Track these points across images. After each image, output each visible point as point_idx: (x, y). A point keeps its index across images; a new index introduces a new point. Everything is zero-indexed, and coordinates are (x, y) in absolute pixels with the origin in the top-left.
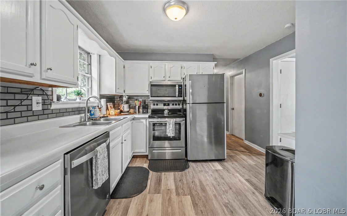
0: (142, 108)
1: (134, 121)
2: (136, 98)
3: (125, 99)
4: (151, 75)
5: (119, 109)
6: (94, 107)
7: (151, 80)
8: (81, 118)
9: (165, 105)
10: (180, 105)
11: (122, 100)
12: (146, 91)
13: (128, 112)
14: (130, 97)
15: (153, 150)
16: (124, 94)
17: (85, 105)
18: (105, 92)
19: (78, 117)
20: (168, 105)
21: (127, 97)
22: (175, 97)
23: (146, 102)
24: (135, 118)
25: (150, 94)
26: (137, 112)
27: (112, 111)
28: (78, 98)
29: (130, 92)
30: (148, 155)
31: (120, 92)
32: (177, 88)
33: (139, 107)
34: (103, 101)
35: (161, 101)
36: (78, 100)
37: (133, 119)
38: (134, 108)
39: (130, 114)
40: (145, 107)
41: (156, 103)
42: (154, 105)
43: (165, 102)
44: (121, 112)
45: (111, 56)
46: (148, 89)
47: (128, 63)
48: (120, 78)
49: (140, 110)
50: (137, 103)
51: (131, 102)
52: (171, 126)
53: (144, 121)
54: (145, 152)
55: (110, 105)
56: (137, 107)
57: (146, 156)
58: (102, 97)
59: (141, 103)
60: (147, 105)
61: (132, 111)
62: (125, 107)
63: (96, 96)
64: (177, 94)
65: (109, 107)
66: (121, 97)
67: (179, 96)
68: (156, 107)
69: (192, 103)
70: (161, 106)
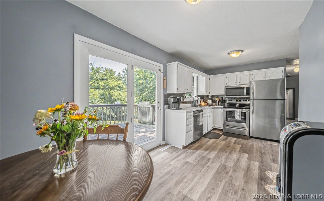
0: (220, 102)
1: (215, 109)
2: (217, 96)
3: (210, 97)
4: (227, 82)
5: (206, 102)
6: (195, 101)
7: (226, 86)
8: (191, 105)
9: (237, 101)
10: (247, 101)
11: (208, 98)
12: (222, 92)
13: (211, 104)
14: (213, 96)
15: (226, 127)
16: (209, 94)
17: (192, 100)
18: (200, 94)
19: (190, 104)
20: (240, 101)
21: (211, 96)
22: (244, 95)
23: (223, 99)
24: (215, 107)
25: (225, 94)
26: (217, 105)
27: (203, 104)
28: (190, 97)
29: (213, 93)
30: (223, 130)
31: (207, 93)
32: (245, 89)
33: (218, 102)
34: (199, 98)
35: (234, 98)
36: (190, 98)
37: (214, 108)
38: (215, 102)
39: (213, 105)
40: (222, 101)
41: (230, 100)
42: (229, 100)
43: (238, 98)
44: (208, 104)
45: (203, 76)
46: (224, 91)
47: (212, 77)
48: (207, 86)
49: (219, 103)
50: (217, 99)
51: (214, 99)
52: (238, 113)
53: (221, 109)
54: (221, 127)
55: (202, 100)
56: (217, 102)
57: (222, 130)
58: (198, 96)
59: (220, 99)
60: (224, 100)
61: (214, 104)
62: (210, 102)
63: (196, 96)
64: (245, 93)
65: (201, 101)
66: (208, 96)
67: (246, 95)
68: (230, 102)
69: (254, 100)
70: (234, 102)
